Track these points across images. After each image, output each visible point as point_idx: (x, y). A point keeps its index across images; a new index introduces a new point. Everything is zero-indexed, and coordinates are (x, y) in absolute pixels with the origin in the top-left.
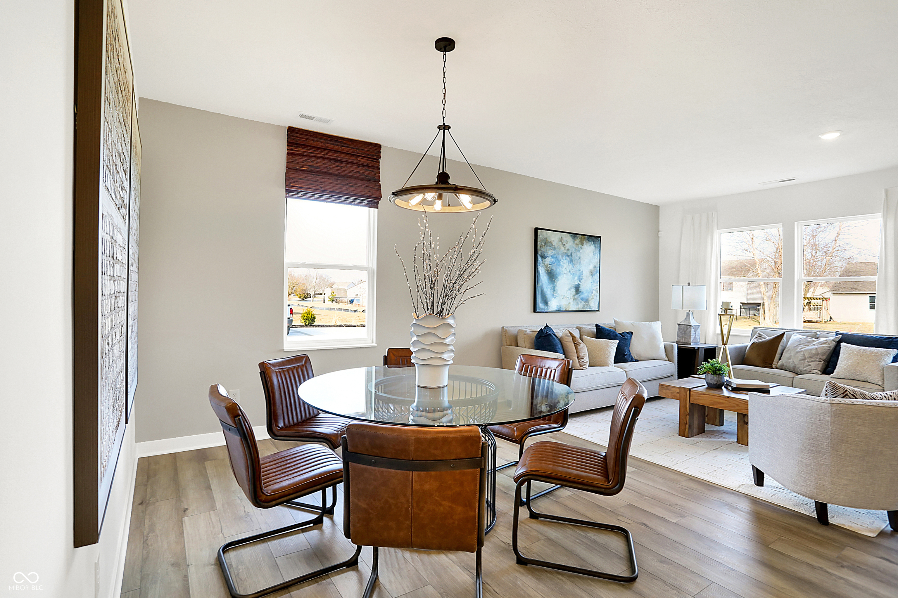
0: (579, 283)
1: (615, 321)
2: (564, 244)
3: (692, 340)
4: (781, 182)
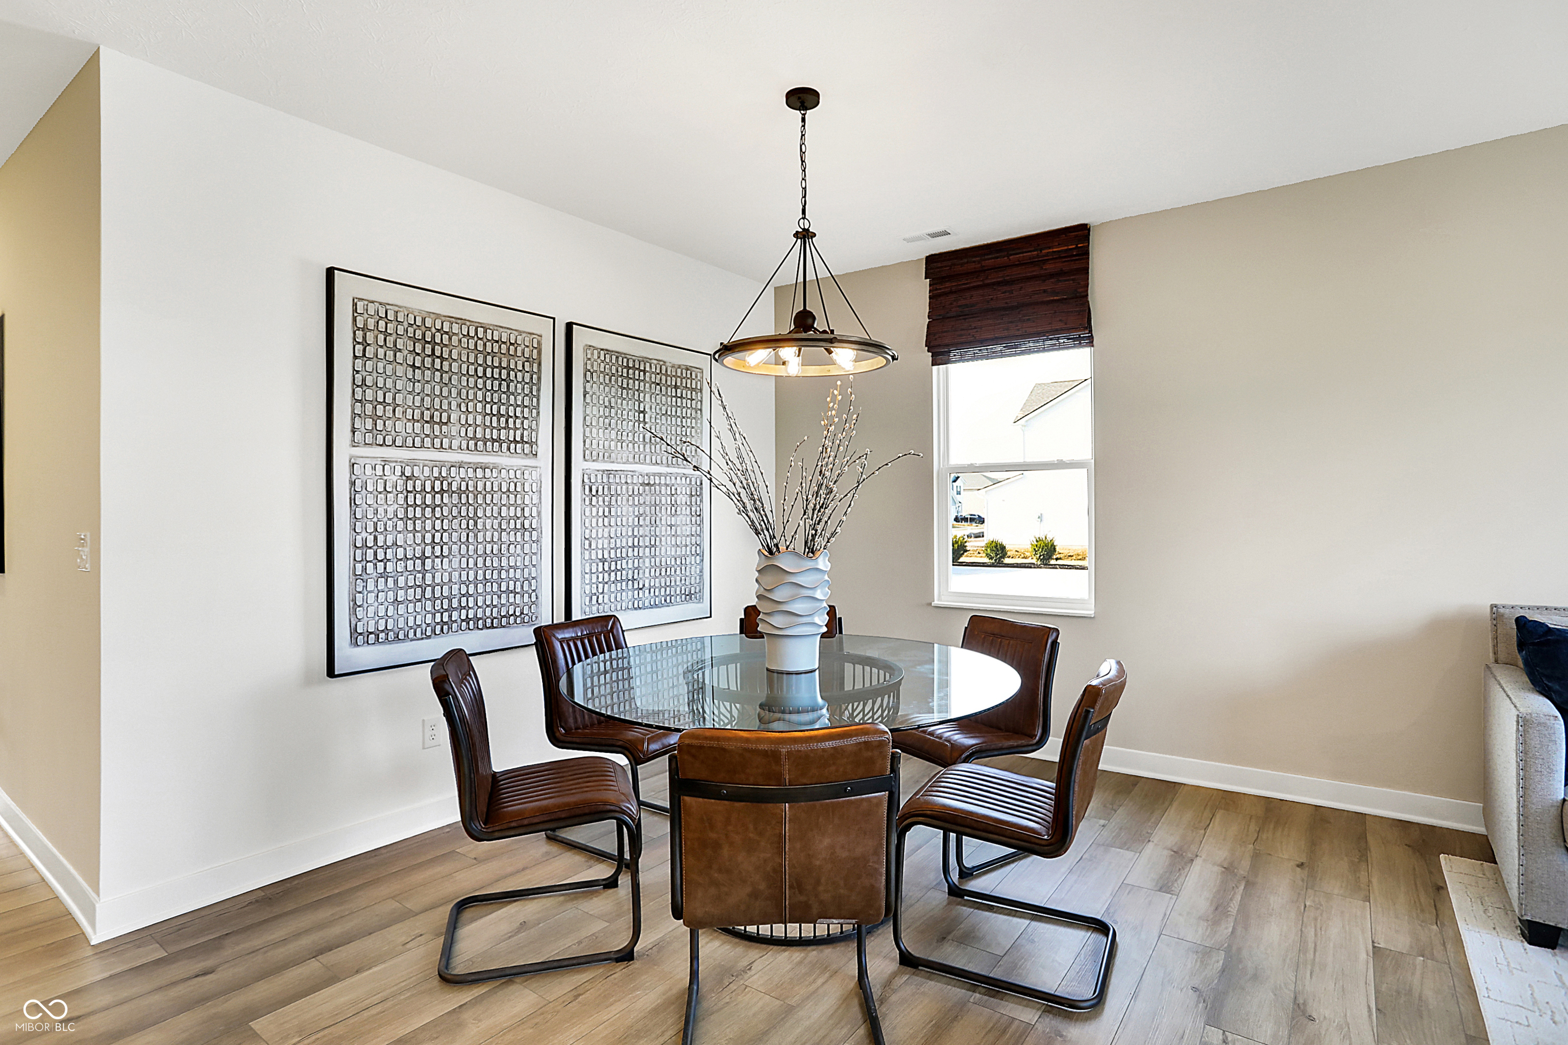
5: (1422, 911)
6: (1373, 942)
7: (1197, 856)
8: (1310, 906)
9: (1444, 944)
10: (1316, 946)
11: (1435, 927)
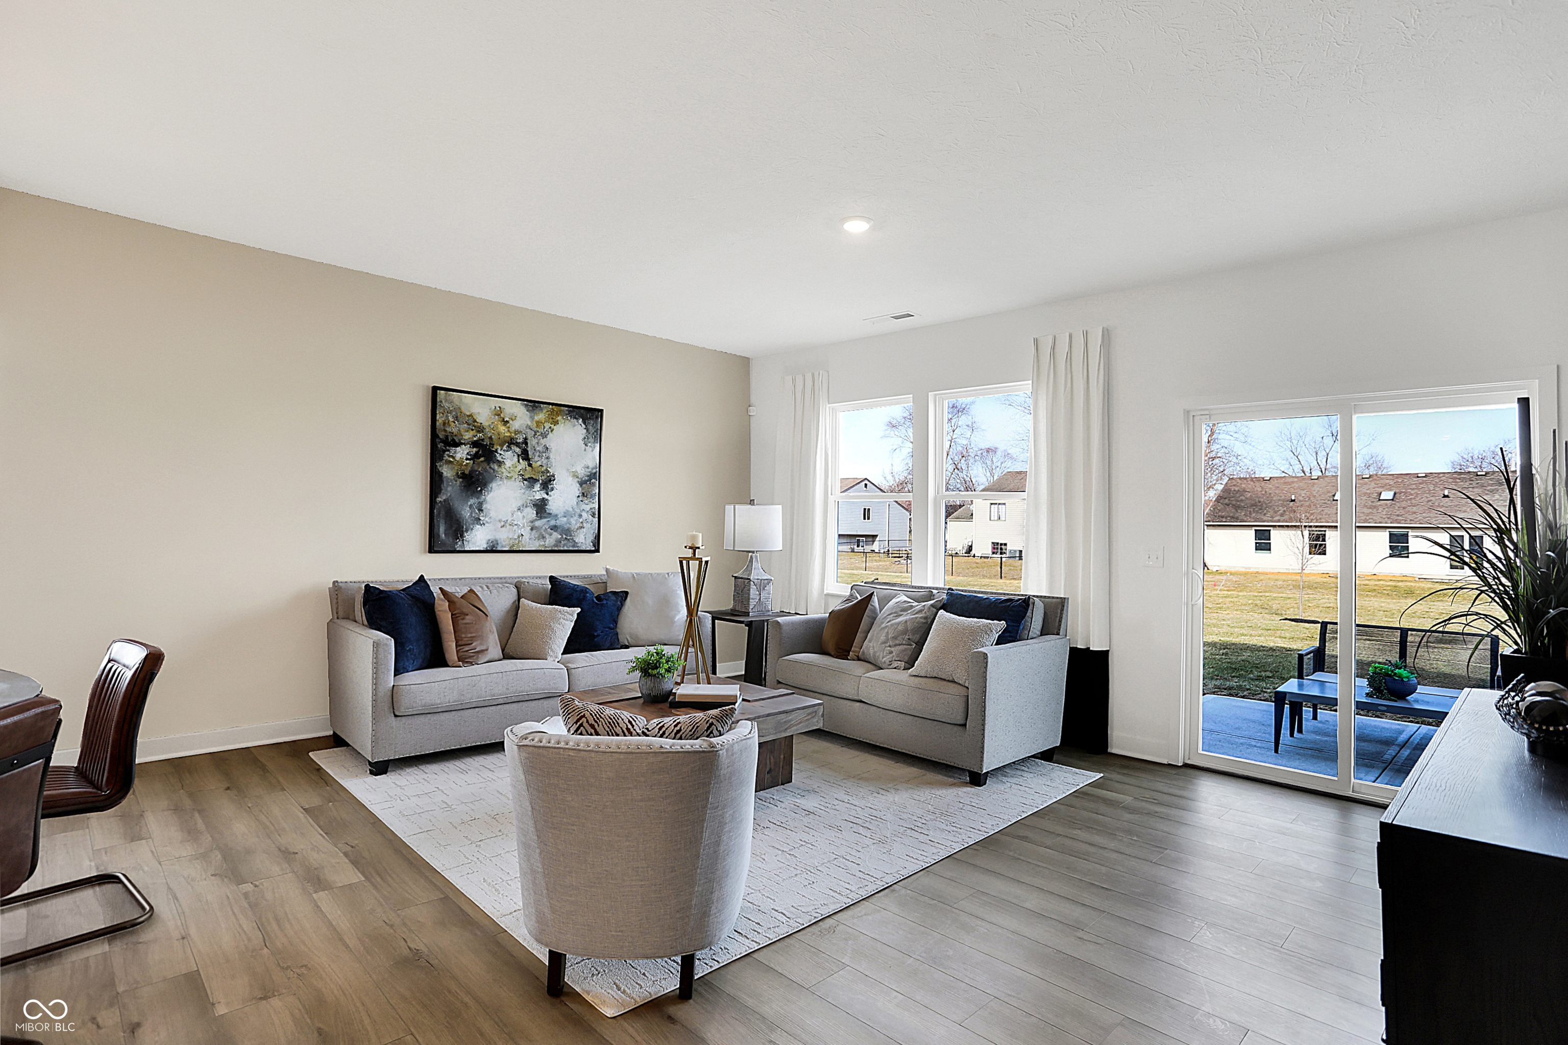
0: (545, 496)
1: (607, 570)
2: (507, 422)
3: (751, 607)
4: (897, 318)
5: (317, 783)
6: (302, 807)
7: (143, 811)
8: (252, 806)
9: (338, 794)
10: (271, 822)
11: (328, 788)
